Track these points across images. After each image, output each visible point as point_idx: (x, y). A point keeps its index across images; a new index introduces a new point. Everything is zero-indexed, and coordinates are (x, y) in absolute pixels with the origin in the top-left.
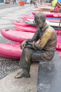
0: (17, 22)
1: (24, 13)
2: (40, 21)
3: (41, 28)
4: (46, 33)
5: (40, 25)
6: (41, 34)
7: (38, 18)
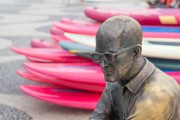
0: (34, 46)
1: (57, 12)
2: (121, 53)
3: (124, 81)
4: (149, 102)
5: (122, 70)
6: (123, 103)
7: (111, 40)
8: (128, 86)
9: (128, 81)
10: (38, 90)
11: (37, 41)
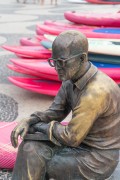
8: (76, 84)
9: (76, 80)
10: (22, 81)
11: (25, 39)
